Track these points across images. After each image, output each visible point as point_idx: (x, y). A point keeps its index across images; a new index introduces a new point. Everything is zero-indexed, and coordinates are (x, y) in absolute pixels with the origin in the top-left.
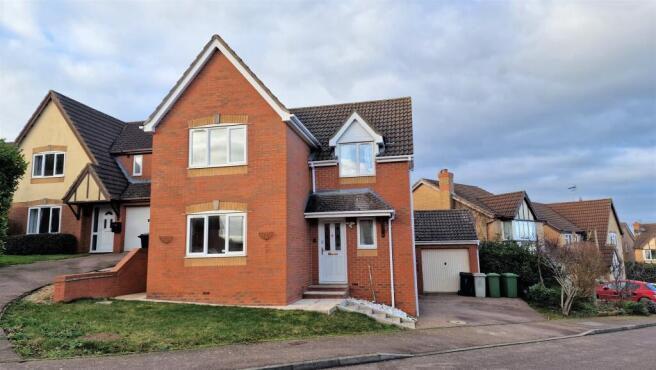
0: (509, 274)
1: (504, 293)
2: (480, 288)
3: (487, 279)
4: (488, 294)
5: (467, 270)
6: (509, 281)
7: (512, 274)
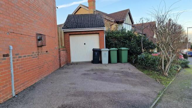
0: (123, 48)
1: (119, 60)
2: (105, 58)
3: (109, 52)
4: (110, 62)
5: (97, 47)
6: (123, 52)
7: (125, 48)
